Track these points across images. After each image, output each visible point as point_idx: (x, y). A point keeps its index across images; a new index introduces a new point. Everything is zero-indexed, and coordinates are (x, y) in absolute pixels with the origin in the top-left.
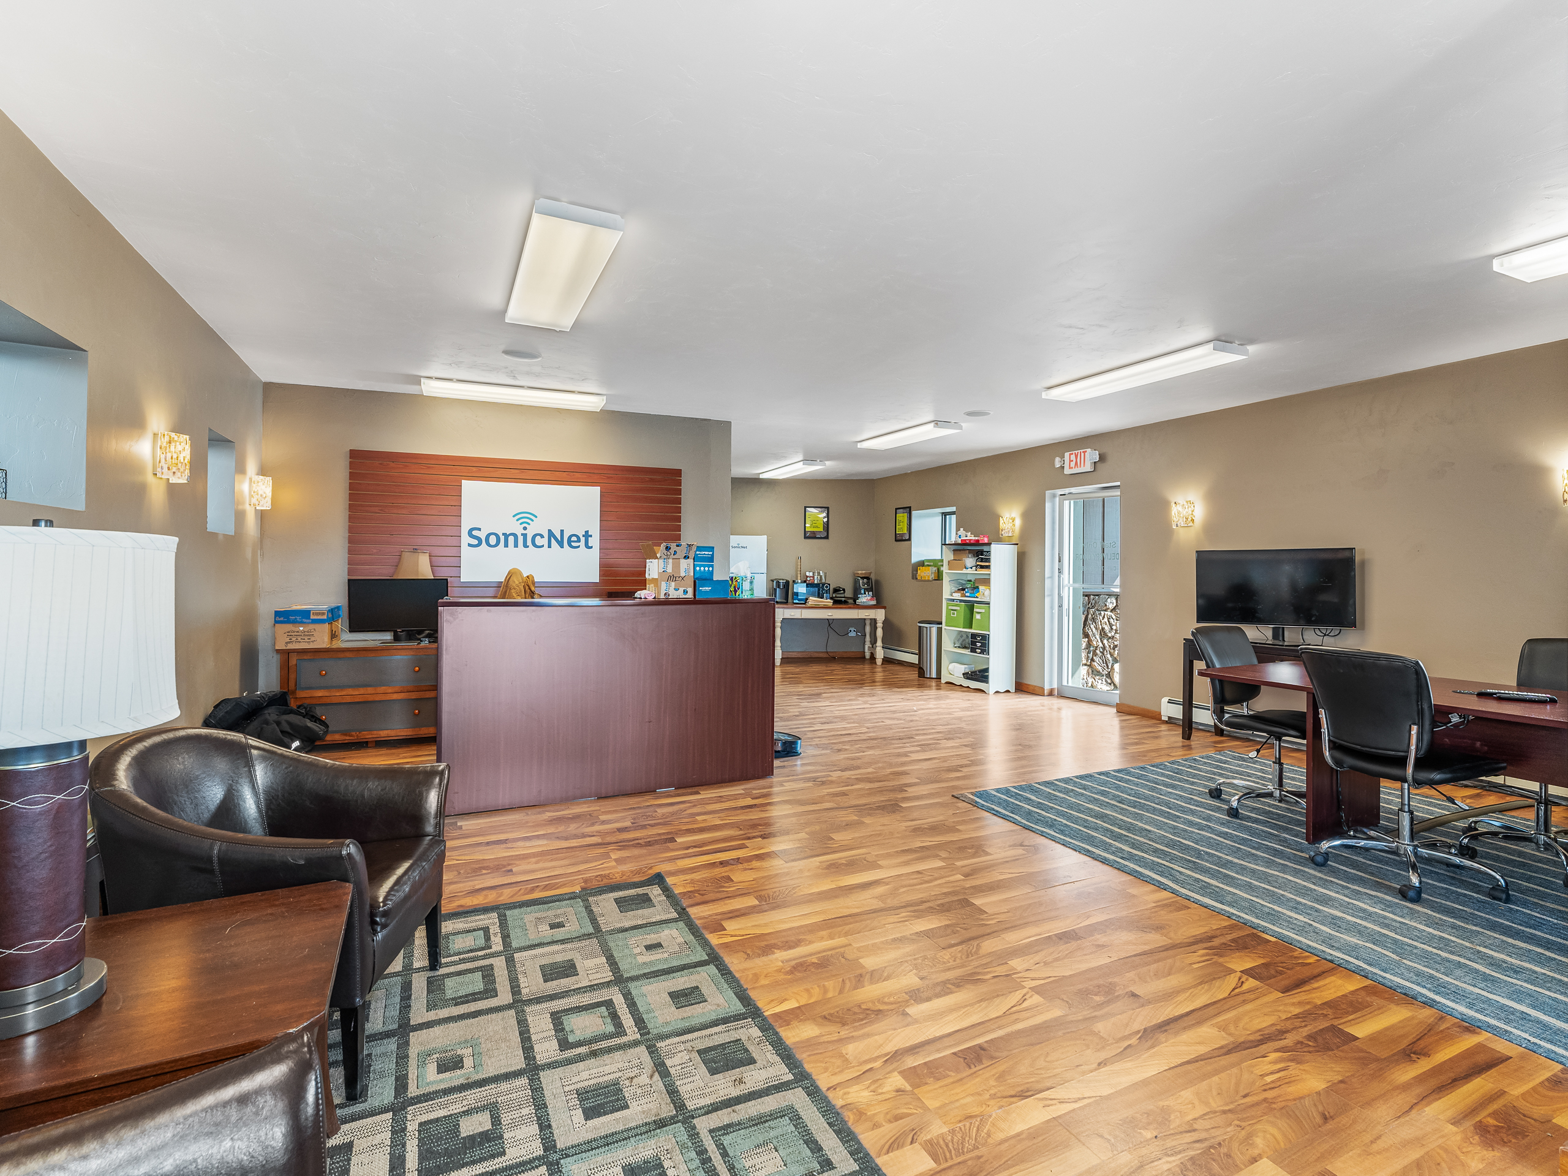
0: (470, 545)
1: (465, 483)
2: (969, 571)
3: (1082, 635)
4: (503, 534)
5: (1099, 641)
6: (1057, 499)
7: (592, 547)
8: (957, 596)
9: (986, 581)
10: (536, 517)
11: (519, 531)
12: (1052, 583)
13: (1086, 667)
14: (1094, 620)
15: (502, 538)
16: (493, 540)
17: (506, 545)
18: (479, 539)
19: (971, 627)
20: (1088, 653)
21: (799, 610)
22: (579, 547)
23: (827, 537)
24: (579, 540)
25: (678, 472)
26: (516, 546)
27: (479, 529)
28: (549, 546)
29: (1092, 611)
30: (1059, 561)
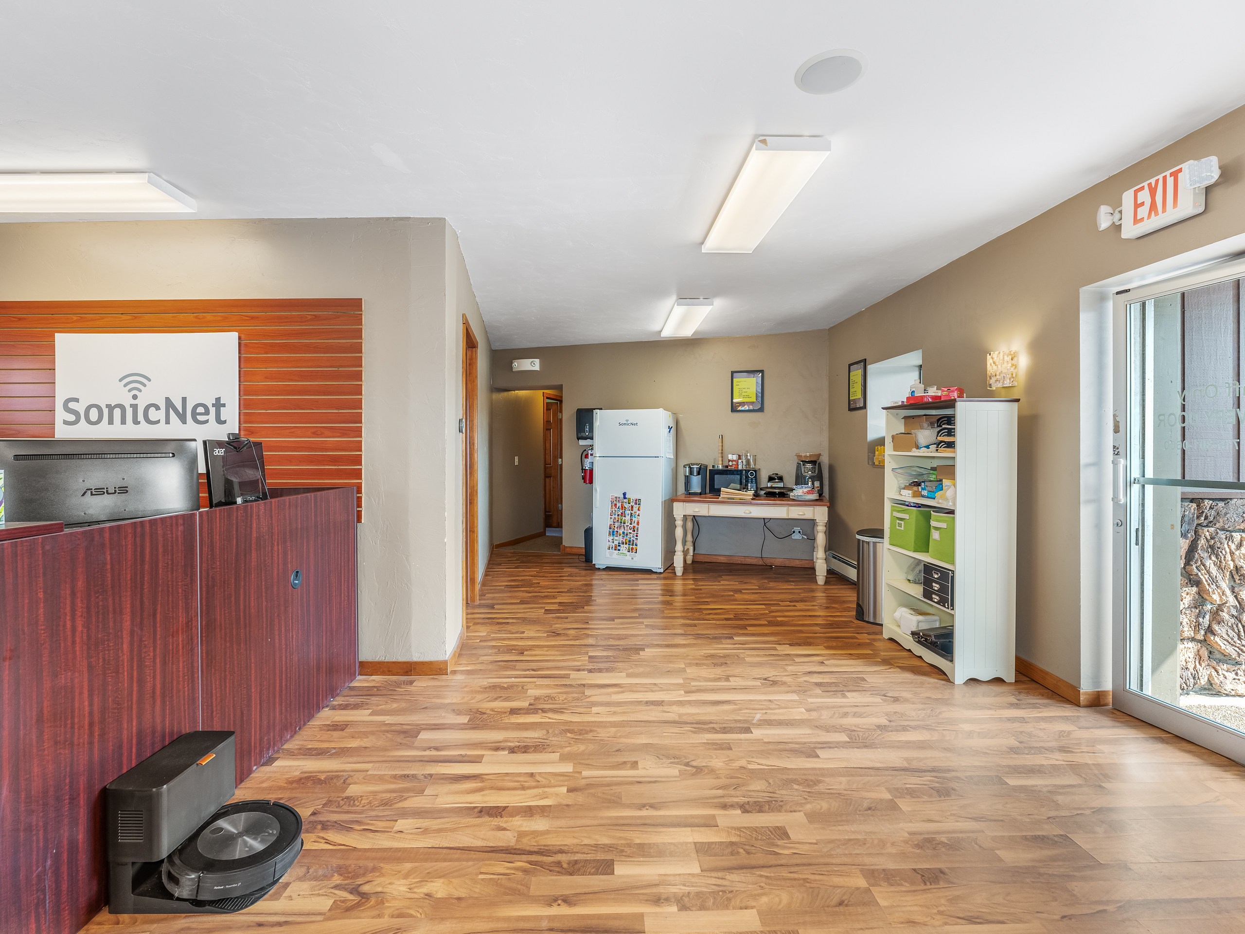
0: (66, 422)
1: (59, 337)
2: (923, 452)
3: (1179, 578)
4: (108, 406)
5: (1228, 592)
6: (1110, 305)
7: (225, 422)
8: (907, 496)
9: (949, 470)
10: (149, 380)
11: (127, 402)
12: (1100, 476)
13: (1191, 645)
14: (1213, 549)
15: (106, 411)
16: (94, 415)
17: (111, 422)
18: (76, 413)
19: (926, 549)
20: (1198, 616)
21: (706, 505)
22: (207, 422)
23: (761, 410)
24: (207, 412)
25: (356, 304)
26: (123, 422)
27: (77, 400)
28: (168, 422)
29: (1206, 532)
30: (1116, 430)
